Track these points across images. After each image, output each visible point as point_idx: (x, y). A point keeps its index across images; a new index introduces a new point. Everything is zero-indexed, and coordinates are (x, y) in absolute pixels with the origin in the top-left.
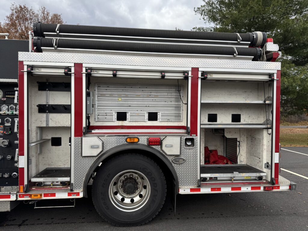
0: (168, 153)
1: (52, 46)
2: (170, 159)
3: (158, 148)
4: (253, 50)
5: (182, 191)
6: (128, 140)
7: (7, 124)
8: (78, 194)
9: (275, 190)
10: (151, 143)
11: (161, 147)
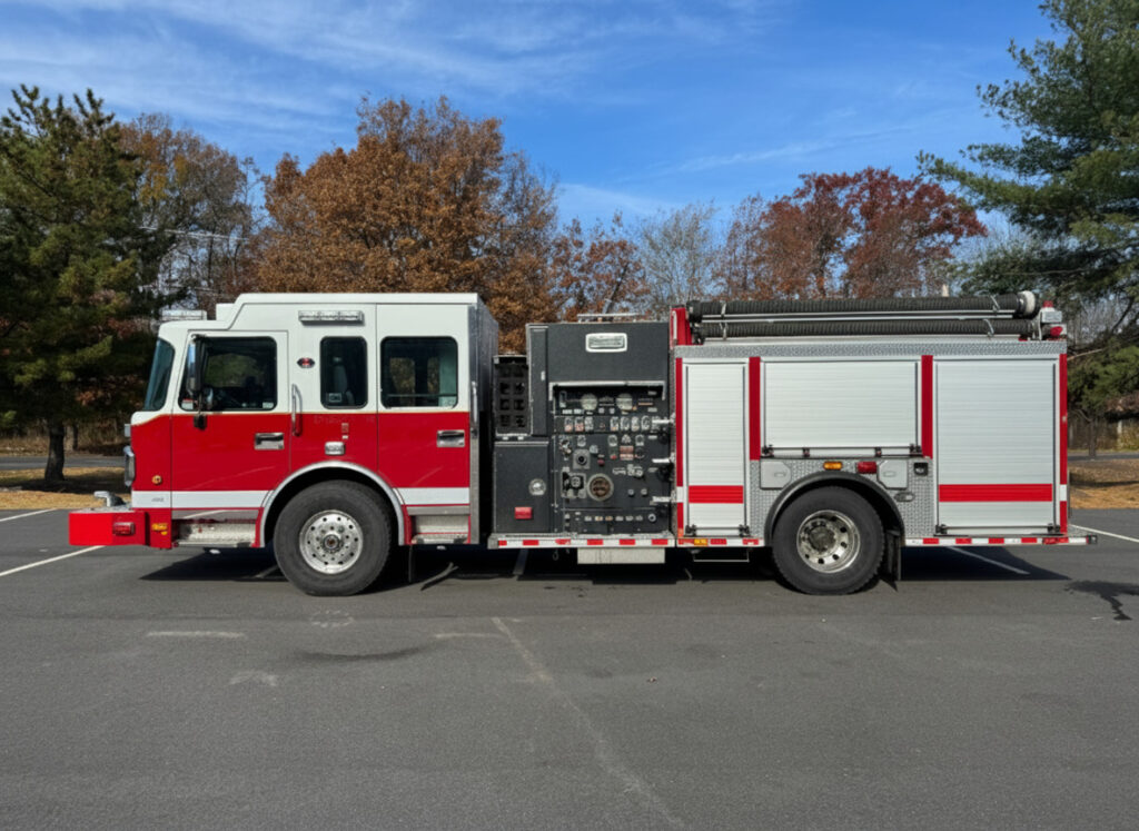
0: (888, 485)
1: (720, 335)
2: (892, 494)
3: (872, 477)
4: (1020, 324)
5: (909, 542)
6: (827, 466)
7: (638, 444)
8: (756, 542)
9: (1060, 544)
10: (861, 470)
11: (877, 477)
